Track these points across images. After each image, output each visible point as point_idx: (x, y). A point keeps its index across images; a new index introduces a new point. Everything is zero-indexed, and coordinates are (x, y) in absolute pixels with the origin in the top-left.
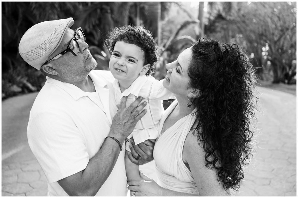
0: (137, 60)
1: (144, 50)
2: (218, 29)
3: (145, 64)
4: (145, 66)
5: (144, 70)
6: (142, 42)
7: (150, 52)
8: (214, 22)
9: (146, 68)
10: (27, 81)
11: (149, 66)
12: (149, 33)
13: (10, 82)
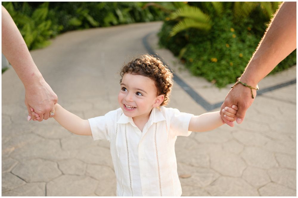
0: (146, 92)
3: (158, 95)
4: (158, 97)
5: (158, 101)
7: (161, 80)
9: (159, 99)
11: (163, 97)
12: (159, 60)
13: (69, 13)
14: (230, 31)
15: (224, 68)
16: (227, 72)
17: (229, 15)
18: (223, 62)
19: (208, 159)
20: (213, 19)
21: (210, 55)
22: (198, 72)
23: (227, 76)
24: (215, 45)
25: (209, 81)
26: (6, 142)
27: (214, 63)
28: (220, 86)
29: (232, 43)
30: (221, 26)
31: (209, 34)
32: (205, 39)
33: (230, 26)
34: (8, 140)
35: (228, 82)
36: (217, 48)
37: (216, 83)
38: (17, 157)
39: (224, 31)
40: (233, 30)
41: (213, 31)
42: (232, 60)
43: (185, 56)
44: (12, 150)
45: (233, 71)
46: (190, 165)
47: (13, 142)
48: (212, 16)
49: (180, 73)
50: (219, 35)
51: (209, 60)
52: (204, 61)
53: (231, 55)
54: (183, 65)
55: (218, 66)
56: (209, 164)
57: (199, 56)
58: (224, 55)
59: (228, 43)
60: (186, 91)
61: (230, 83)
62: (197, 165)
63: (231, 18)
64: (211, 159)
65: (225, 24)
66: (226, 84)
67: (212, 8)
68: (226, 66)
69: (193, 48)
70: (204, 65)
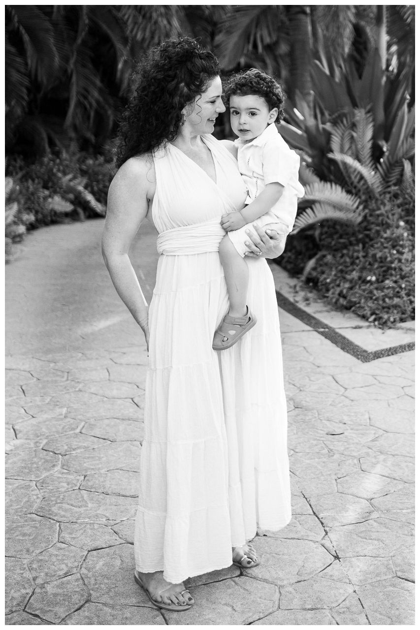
1: (262, 96)
3: (270, 110)
4: (271, 112)
5: (272, 116)
6: (257, 89)
10: (86, 187)
11: (276, 110)
13: (45, 187)
14: (398, 227)
15: (390, 292)
16: (396, 300)
17: (396, 196)
18: (388, 283)
20: (365, 204)
21: (363, 269)
25: (364, 317)
26: (47, 402)
27: (370, 281)
28: (383, 325)
29: (402, 246)
30: (382, 215)
31: (359, 231)
32: (353, 239)
33: (396, 216)
34: (48, 400)
35: (397, 317)
36: (374, 256)
37: (375, 320)
38: (79, 417)
39: (388, 226)
40: (402, 223)
41: (365, 224)
42: (403, 277)
43: (314, 274)
44: (64, 410)
45: (405, 298)
46: (340, 422)
47: (58, 401)
48: (363, 197)
49: (308, 305)
50: (378, 232)
51: (360, 278)
52: (351, 281)
53: (401, 269)
54: (311, 292)
55: (377, 289)
56: (368, 421)
57: (342, 271)
58: (390, 268)
59: (394, 247)
60: (322, 333)
61: (402, 320)
62: (349, 423)
63: (399, 201)
64: (372, 417)
65: (386, 212)
66: (395, 321)
67: (362, 182)
68: (393, 288)
69: (329, 258)
70: (351, 288)
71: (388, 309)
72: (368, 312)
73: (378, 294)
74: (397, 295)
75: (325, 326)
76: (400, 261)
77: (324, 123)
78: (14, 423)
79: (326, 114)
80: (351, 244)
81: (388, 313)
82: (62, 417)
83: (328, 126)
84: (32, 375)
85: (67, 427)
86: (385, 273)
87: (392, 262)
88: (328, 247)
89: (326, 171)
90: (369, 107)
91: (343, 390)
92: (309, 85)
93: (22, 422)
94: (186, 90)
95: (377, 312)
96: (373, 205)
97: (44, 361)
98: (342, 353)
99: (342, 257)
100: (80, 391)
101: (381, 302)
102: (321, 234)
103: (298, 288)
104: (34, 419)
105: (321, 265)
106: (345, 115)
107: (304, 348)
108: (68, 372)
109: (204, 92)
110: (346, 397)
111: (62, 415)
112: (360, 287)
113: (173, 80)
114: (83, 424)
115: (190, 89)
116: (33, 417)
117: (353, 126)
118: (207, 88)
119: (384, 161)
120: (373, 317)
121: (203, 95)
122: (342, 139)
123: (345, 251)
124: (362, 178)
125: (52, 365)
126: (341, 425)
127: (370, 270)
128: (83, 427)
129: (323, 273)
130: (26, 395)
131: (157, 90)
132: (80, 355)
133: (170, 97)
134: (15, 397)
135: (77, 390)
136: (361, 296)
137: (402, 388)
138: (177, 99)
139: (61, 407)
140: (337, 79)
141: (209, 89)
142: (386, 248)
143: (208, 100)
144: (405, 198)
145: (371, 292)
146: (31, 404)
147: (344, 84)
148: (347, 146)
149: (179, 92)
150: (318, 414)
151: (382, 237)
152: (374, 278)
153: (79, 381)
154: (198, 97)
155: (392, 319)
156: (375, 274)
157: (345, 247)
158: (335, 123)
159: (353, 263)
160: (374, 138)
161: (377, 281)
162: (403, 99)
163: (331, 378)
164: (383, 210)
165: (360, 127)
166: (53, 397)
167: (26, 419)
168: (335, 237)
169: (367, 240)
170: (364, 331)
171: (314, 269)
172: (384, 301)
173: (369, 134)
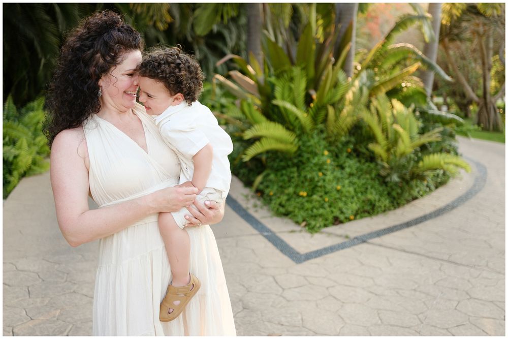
2: (467, 34)
4: (174, 97)
8: (460, 20)
9: (178, 97)
14: (323, 155)
15: (317, 204)
16: (321, 211)
17: (322, 132)
18: (315, 197)
19: (300, 317)
20: (299, 137)
21: (297, 186)
22: (282, 210)
23: (321, 215)
24: (303, 174)
25: (297, 223)
26: (45, 303)
27: (302, 197)
28: (312, 229)
29: (326, 170)
30: (311, 146)
31: (295, 158)
32: (290, 163)
33: (322, 147)
34: (46, 302)
35: (322, 224)
36: (305, 177)
37: (306, 226)
38: (69, 319)
39: (316, 154)
40: (326, 153)
41: (299, 152)
42: (326, 193)
43: (261, 187)
44: (58, 312)
45: (328, 209)
46: (279, 324)
47: (54, 303)
48: (298, 132)
49: (256, 211)
50: (308, 159)
51: (295, 193)
52: (288, 194)
53: (325, 187)
54: (259, 200)
55: (307, 201)
56: (301, 322)
57: (281, 187)
58: (316, 186)
59: (320, 170)
60: (266, 237)
61: (326, 226)
62: (287, 324)
63: (324, 135)
64: (304, 317)
65: (315, 144)
66: (320, 226)
67: (297, 122)
68: (319, 202)
69: (272, 177)
70: (288, 200)
71: (315, 217)
72: (300, 219)
73: (308, 205)
74: (322, 206)
75: (268, 230)
76: (324, 180)
77: (270, 76)
78: (15, 325)
79: (272, 70)
80: (288, 166)
81: (315, 220)
82: (55, 319)
83: (273, 79)
84: (39, 276)
85: (56, 331)
86: (313, 190)
87: (318, 181)
88: (272, 168)
89: (271, 112)
90: (303, 65)
91: (280, 290)
92: (259, 47)
93: (21, 324)
94: (101, 61)
95: (307, 219)
96: (305, 138)
97: (51, 262)
98: (281, 255)
99: (282, 175)
100: (74, 292)
101: (310, 212)
102: (267, 158)
103: (250, 197)
104: (32, 321)
105: (266, 181)
106: (285, 71)
107: (253, 250)
108: (68, 274)
109: (119, 64)
110: (284, 298)
111: (54, 317)
112: (295, 200)
113: (89, 50)
114: (70, 326)
115: (105, 60)
116: (32, 319)
117: (292, 79)
118: (122, 61)
119: (314, 106)
120: (304, 224)
121: (118, 66)
122: (283, 88)
123: (284, 172)
124: (297, 118)
125: (56, 266)
126: (279, 327)
127: (303, 187)
128: (71, 330)
129: (267, 187)
130: (31, 296)
131: (73, 59)
132: (80, 256)
133: (85, 67)
134: (20, 299)
135: (72, 291)
136: (295, 207)
137: (327, 288)
138: (92, 70)
139: (56, 309)
140: (281, 44)
141: (124, 61)
142: (314, 171)
143: (123, 72)
144: (328, 133)
145: (302, 204)
146: (32, 306)
147: (285, 48)
148: (286, 94)
149: (94, 63)
150: (262, 316)
151: (311, 163)
152: (305, 194)
153: (75, 282)
154: (113, 68)
155: (318, 225)
156: (306, 191)
157: (284, 168)
158: (278, 77)
159: (289, 181)
160: (307, 88)
161: (308, 195)
162: (328, 60)
163: (271, 279)
164: (312, 142)
165: (297, 80)
166: (51, 298)
167: (25, 321)
168: (278, 160)
169: (300, 164)
170: (297, 235)
171: (262, 183)
172: (312, 211)
173: (303, 85)
